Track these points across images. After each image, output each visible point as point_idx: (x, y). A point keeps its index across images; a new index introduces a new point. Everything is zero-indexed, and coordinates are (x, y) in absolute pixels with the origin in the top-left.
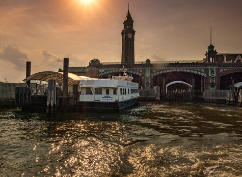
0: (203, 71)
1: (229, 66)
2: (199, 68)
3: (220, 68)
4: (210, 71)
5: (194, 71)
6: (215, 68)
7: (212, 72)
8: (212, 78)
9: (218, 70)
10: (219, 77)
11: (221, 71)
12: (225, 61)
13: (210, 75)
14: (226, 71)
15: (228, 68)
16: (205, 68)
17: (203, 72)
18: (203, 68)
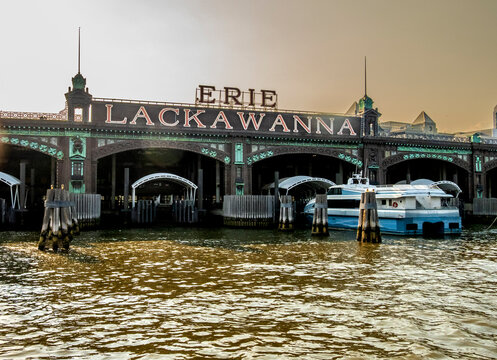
0: (54, 142)
1: (118, 133)
2: (44, 133)
3: (96, 136)
4: (71, 145)
5: (30, 141)
6: (84, 136)
7: (77, 147)
8: (78, 162)
9: (92, 142)
10: (96, 159)
11: (101, 144)
12: (109, 121)
13: (71, 154)
14: (111, 146)
15: (116, 136)
16: (58, 134)
17: (53, 147)
18: (54, 134)
